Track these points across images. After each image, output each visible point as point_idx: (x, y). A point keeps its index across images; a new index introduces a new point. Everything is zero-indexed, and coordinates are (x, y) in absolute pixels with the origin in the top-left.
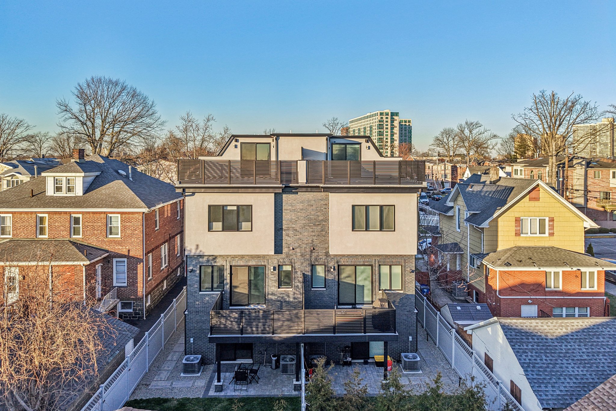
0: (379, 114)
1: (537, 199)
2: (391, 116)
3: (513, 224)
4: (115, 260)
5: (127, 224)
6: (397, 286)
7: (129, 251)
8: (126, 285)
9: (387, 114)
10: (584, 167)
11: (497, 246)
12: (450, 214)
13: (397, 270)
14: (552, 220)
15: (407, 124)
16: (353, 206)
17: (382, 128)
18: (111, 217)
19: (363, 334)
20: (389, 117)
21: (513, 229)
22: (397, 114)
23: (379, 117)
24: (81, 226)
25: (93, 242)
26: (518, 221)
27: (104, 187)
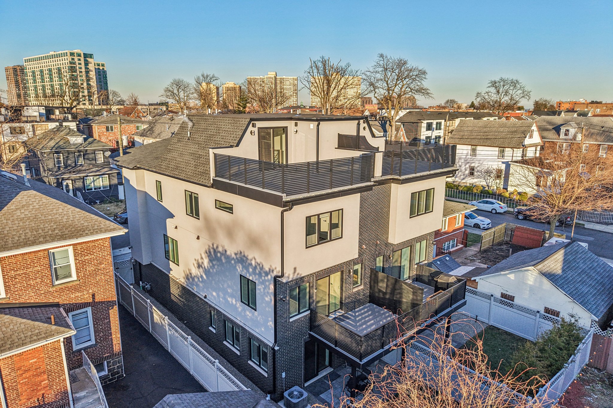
0: (69, 54)
2: (84, 58)
4: (70, 315)
5: (87, 257)
6: (423, 258)
7: (93, 295)
8: (93, 343)
9: (79, 55)
13: (424, 244)
15: (101, 68)
16: (412, 195)
17: (76, 72)
18: (53, 253)
20: (82, 58)
22: (91, 56)
23: (69, 58)
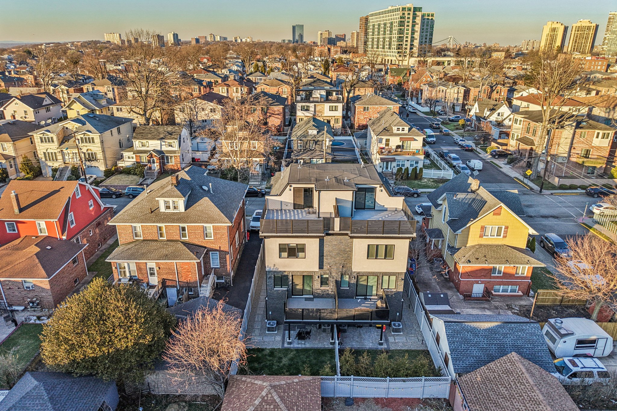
0: (401, 9)
1: (499, 214)
2: (414, 11)
3: (479, 230)
4: (211, 253)
5: (217, 231)
6: (392, 286)
7: (220, 247)
8: (219, 266)
9: (410, 10)
10: (574, 128)
11: (467, 243)
12: (439, 209)
13: (393, 278)
14: (507, 228)
15: (430, 18)
16: (369, 245)
17: (403, 26)
18: (206, 227)
19: (370, 321)
20: (412, 13)
21: (479, 233)
22: (420, 9)
23: (401, 13)
24: (187, 232)
25: (196, 242)
26: (483, 228)
27: (197, 204)
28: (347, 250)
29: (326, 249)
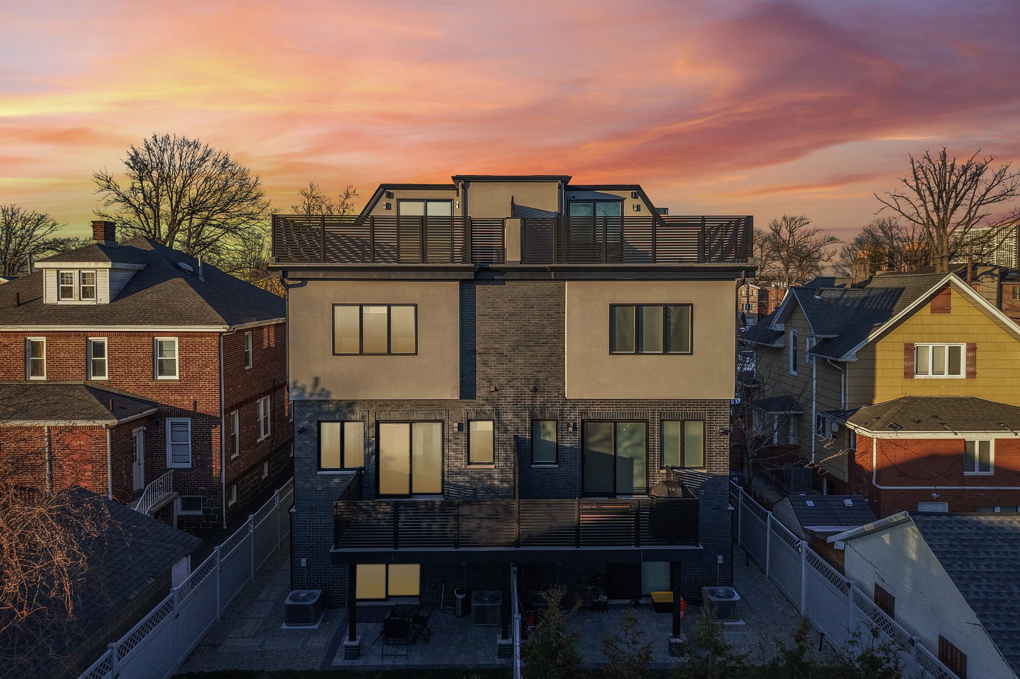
1: (945, 309)
3: (901, 355)
4: (169, 421)
5: (191, 355)
6: (695, 461)
7: (195, 403)
8: (189, 466)
10: (996, 278)
11: (873, 395)
12: (778, 344)
13: (695, 430)
14: (972, 348)
16: (612, 307)
18: (161, 343)
19: (633, 548)
21: (901, 364)
24: (106, 358)
25: (130, 387)
26: (910, 350)
27: (149, 290)
28: (549, 331)
29: (483, 328)
